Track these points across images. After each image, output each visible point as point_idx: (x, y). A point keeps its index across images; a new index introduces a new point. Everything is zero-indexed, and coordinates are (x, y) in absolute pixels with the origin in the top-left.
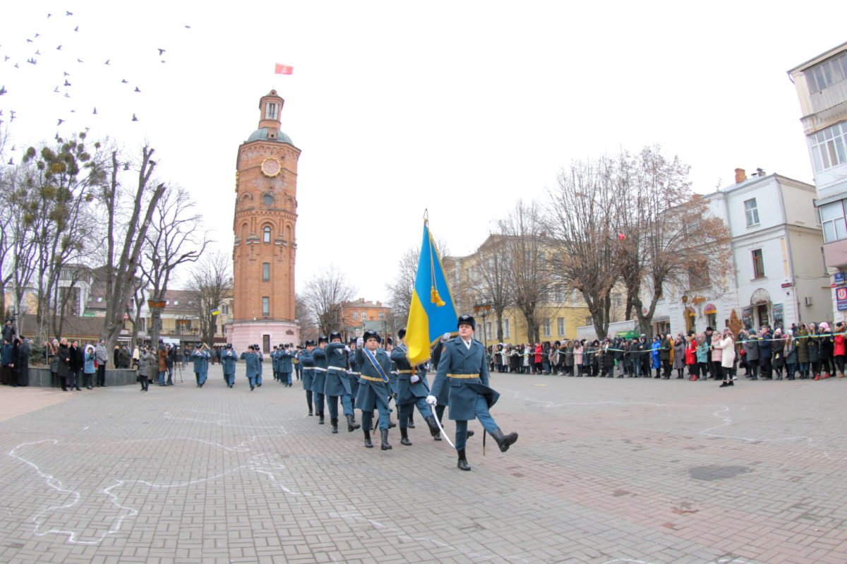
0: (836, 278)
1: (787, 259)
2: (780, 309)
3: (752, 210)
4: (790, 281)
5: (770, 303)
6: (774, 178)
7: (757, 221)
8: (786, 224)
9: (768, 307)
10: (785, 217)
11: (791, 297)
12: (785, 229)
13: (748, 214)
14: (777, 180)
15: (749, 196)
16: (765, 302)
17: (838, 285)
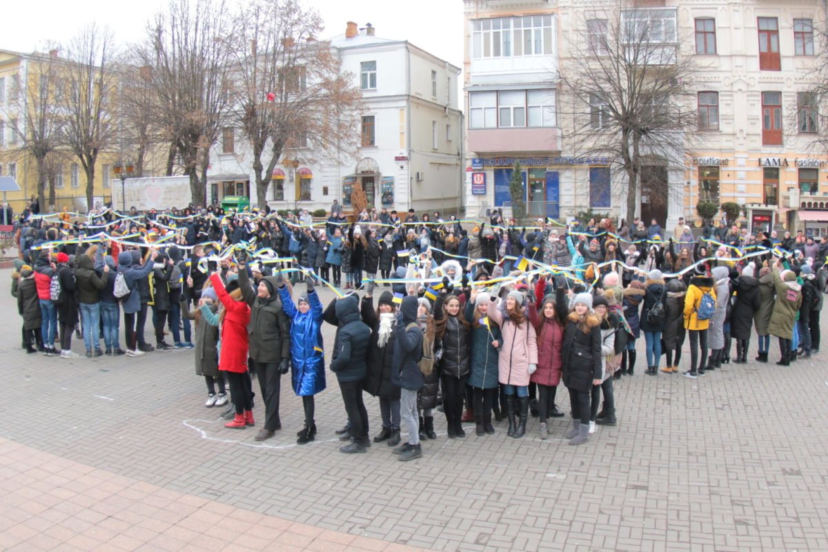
0: (474, 162)
1: (405, 131)
2: (391, 182)
3: (369, 73)
4: (406, 155)
5: (379, 174)
6: (404, 45)
7: (373, 84)
8: (409, 96)
9: (376, 179)
10: (409, 88)
11: (404, 171)
12: (408, 100)
13: (364, 76)
14: (407, 48)
15: (368, 57)
16: (372, 172)
17: (474, 170)
